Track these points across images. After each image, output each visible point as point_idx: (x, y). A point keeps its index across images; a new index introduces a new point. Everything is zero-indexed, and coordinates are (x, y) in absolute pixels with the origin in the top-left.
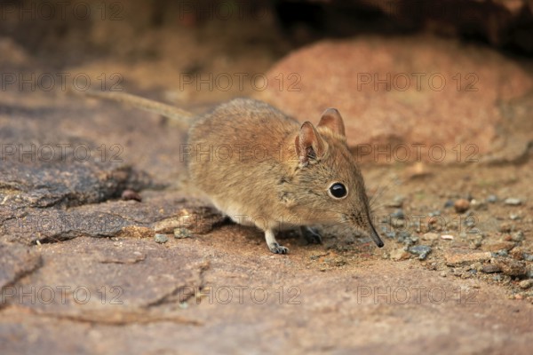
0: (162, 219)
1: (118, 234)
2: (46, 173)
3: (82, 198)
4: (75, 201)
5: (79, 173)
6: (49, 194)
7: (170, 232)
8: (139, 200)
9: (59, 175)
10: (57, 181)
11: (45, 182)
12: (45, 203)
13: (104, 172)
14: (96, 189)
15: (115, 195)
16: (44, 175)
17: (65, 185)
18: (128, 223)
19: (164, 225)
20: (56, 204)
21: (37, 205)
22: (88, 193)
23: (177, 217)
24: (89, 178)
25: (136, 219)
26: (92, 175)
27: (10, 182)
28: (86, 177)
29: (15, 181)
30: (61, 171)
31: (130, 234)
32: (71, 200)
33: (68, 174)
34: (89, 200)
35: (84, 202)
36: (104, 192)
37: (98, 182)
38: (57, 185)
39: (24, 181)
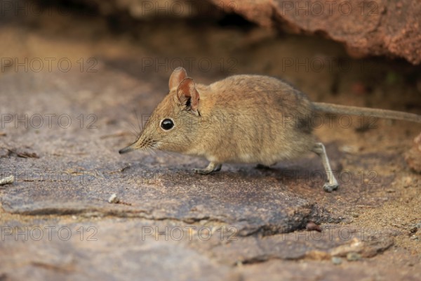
0: (337, 245)
1: (303, 257)
2: (247, 209)
3: (274, 229)
4: (270, 231)
5: (272, 209)
6: (248, 226)
7: (344, 256)
8: (319, 231)
9: (256, 211)
10: (255, 215)
11: (246, 216)
12: (245, 233)
13: (293, 209)
14: (286, 222)
15: (301, 227)
16: (244, 211)
17: (261, 218)
18: (311, 249)
19: (339, 250)
20: (254, 233)
21: (239, 235)
22: (279, 225)
23: (349, 244)
24: (280, 213)
25: (317, 245)
26: (283, 211)
27: (218, 216)
28: (278, 213)
29: (222, 215)
30: (258, 208)
31: (312, 257)
32: (266, 231)
33: (264, 210)
34: (280, 230)
35: (276, 232)
36: (292, 225)
37: (287, 217)
38: (255, 218)
39: (228, 215)
